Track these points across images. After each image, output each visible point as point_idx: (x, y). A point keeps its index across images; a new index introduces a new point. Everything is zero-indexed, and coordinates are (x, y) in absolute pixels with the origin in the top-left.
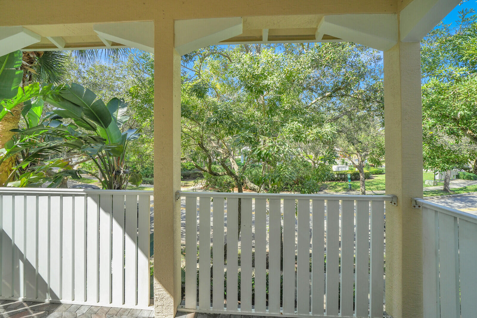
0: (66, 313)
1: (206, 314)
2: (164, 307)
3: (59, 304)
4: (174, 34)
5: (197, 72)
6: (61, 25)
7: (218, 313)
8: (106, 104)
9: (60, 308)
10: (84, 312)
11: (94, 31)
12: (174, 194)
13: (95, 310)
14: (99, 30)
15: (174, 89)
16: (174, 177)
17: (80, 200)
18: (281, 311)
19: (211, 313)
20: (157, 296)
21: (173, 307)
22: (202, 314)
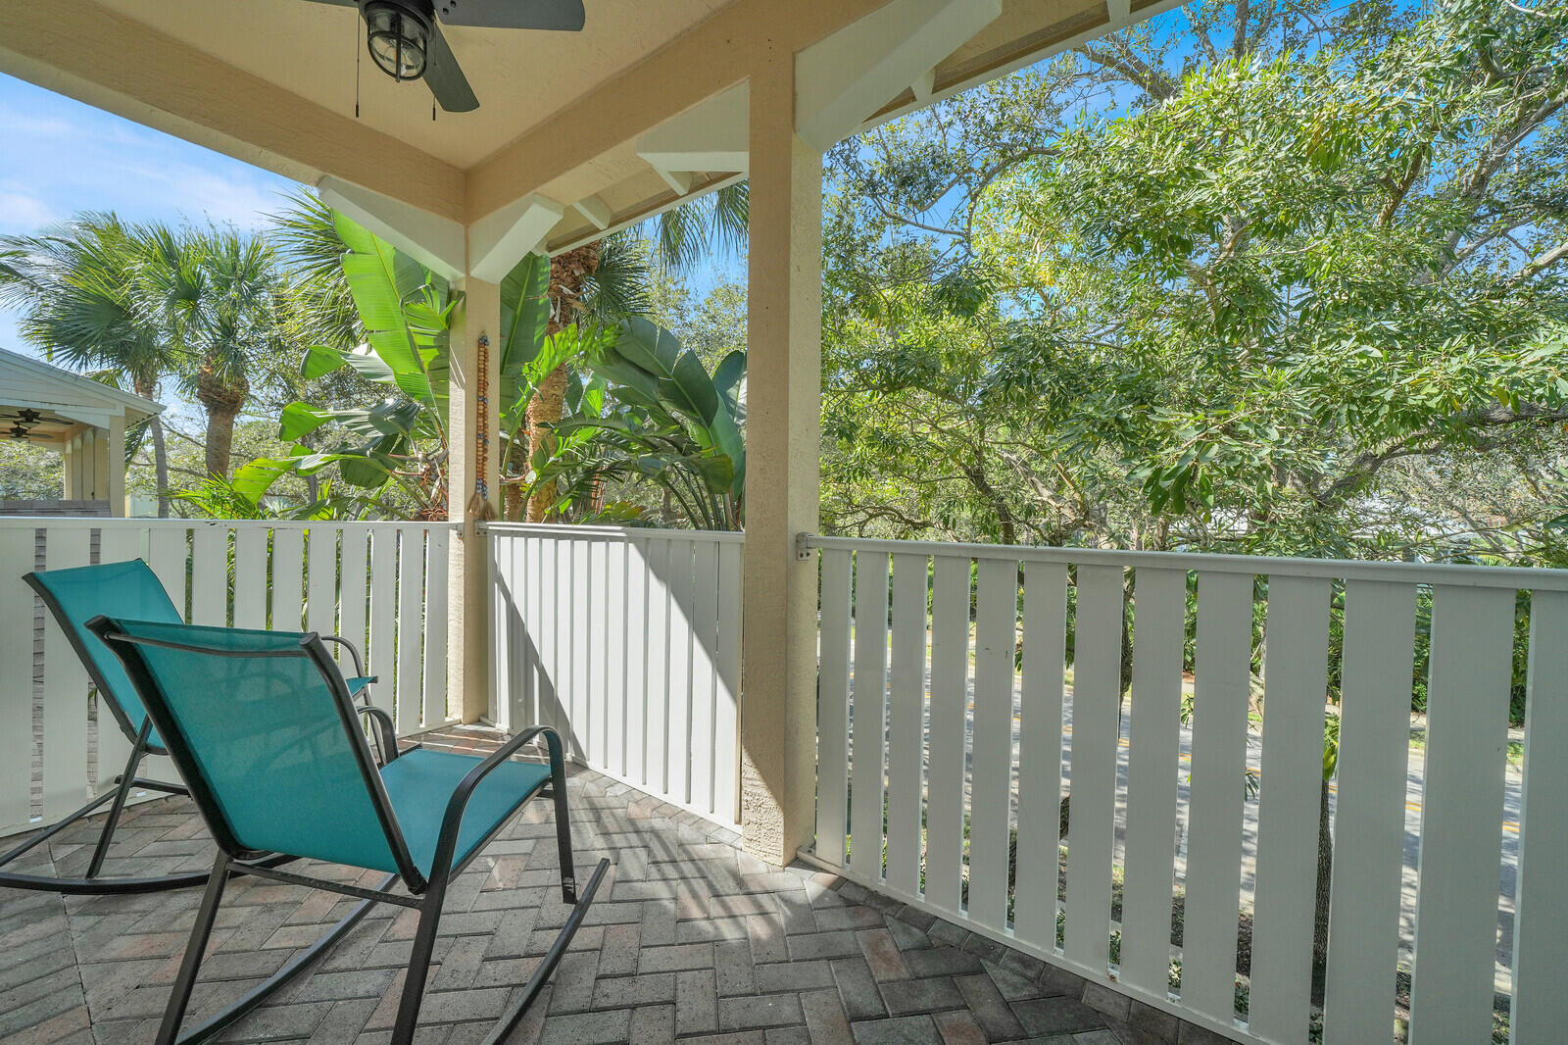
0: (592, 785)
1: (866, 888)
2: (763, 831)
3: (585, 768)
4: (794, 94)
5: (959, 234)
6: (585, 165)
7: (901, 899)
8: (711, 376)
9: (585, 774)
10: (619, 794)
11: (640, 155)
12: (791, 538)
13: (638, 797)
14: (645, 151)
15: (793, 248)
16: (791, 491)
17: (617, 548)
18: (1114, 972)
19: (881, 893)
20: (749, 798)
21: (782, 837)
22: (856, 885)
